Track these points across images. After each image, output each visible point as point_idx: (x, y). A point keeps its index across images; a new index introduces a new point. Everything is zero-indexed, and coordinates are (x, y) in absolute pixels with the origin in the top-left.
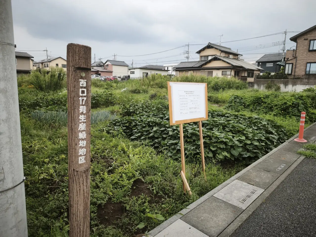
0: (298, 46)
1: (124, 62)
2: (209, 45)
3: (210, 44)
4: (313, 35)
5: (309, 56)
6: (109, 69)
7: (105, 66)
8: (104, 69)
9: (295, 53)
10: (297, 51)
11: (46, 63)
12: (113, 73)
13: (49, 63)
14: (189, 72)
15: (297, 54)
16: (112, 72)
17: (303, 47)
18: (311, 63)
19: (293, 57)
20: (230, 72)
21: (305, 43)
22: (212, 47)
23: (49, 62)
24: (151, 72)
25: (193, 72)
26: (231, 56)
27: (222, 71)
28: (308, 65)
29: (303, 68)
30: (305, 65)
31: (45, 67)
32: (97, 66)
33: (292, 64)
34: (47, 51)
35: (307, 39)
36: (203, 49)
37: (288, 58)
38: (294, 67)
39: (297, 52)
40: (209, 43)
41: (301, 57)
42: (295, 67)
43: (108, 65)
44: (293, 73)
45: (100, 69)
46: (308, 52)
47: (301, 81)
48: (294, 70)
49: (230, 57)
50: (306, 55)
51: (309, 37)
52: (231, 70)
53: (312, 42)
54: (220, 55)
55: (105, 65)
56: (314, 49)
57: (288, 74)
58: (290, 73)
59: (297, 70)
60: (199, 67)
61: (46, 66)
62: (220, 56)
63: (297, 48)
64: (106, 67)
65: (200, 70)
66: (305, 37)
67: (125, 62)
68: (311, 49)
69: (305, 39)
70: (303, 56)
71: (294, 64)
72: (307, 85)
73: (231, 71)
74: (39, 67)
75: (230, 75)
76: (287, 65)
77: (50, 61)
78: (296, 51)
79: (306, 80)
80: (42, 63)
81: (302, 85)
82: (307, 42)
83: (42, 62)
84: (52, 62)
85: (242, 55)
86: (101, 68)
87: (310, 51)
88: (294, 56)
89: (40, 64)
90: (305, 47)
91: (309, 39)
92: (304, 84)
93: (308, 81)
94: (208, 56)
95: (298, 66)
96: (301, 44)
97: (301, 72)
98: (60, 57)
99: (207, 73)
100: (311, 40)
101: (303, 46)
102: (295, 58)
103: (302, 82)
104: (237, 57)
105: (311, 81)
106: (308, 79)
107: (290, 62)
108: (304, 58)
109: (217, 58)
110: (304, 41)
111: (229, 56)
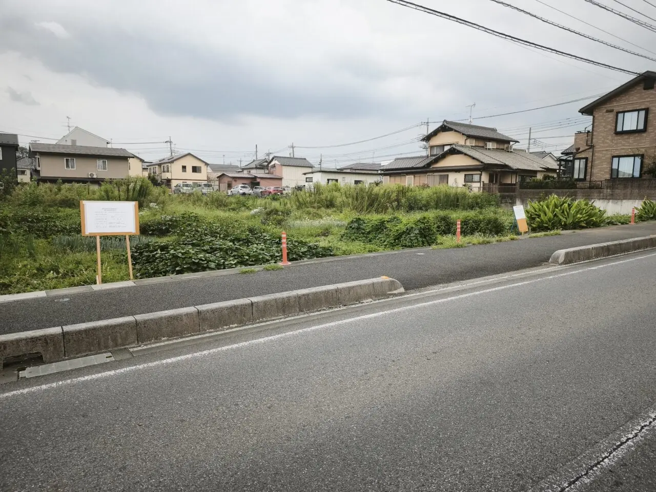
0: (595, 124)
1: (305, 159)
2: (445, 126)
3: (446, 124)
4: (622, 103)
5: (616, 144)
6: (277, 173)
7: (269, 168)
8: (268, 173)
9: (590, 137)
10: (595, 133)
11: (165, 165)
12: (283, 180)
13: (169, 165)
14: (407, 177)
15: (594, 140)
16: (281, 179)
17: (604, 127)
18: (619, 157)
19: (587, 145)
20: (478, 176)
21: (609, 118)
22: (450, 129)
23: (169, 162)
24: (343, 178)
25: (414, 177)
26: (490, 145)
27: (465, 175)
28: (616, 160)
29: (606, 166)
30: (610, 161)
31: (164, 172)
32: (256, 168)
33: (586, 159)
34: (170, 142)
35: (611, 111)
36: (435, 133)
37: (579, 149)
38: (589, 165)
39: (594, 137)
40: (445, 120)
41: (602, 145)
42: (592, 165)
43: (274, 166)
44: (588, 177)
45: (259, 173)
46: (614, 135)
47: (600, 193)
48: (589, 170)
49: (488, 147)
50: (612, 141)
51: (616, 105)
52: (481, 172)
53: (620, 116)
54: (463, 144)
55: (270, 165)
56: (625, 129)
57: (579, 180)
58: (583, 178)
59: (595, 171)
60: (424, 167)
61: (166, 170)
62: (462, 146)
63: (595, 129)
64: (272, 170)
65: (426, 172)
66: (608, 106)
67: (307, 159)
68: (619, 129)
69: (607, 111)
70: (605, 144)
71: (590, 159)
72: (611, 201)
73: (481, 175)
74: (154, 171)
75: (480, 182)
76: (577, 163)
77: (172, 162)
78: (592, 135)
79: (609, 190)
80: (160, 165)
81: (601, 201)
82: (611, 116)
83: (160, 162)
84: (175, 162)
85: (518, 142)
86: (262, 171)
87: (617, 133)
88: (589, 143)
89: (157, 166)
90: (609, 127)
91: (616, 109)
92: (605, 197)
93: (612, 192)
94: (443, 146)
95: (597, 162)
96: (602, 119)
97: (603, 174)
98: (189, 154)
99: (437, 179)
100: (618, 113)
101: (604, 124)
102: (592, 147)
103: (602, 195)
104: (506, 146)
105: (617, 191)
106: (612, 188)
107: (583, 155)
108: (607, 147)
109: (454, 149)
110: (607, 114)
111: (486, 145)
